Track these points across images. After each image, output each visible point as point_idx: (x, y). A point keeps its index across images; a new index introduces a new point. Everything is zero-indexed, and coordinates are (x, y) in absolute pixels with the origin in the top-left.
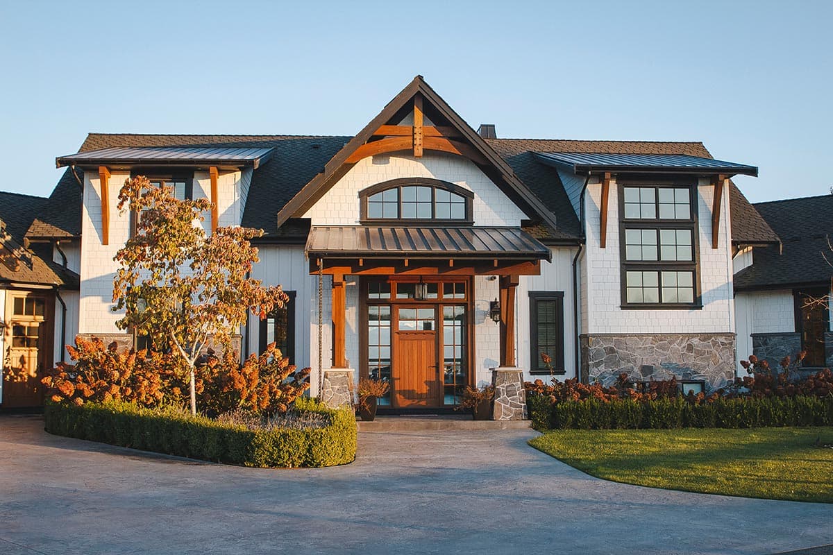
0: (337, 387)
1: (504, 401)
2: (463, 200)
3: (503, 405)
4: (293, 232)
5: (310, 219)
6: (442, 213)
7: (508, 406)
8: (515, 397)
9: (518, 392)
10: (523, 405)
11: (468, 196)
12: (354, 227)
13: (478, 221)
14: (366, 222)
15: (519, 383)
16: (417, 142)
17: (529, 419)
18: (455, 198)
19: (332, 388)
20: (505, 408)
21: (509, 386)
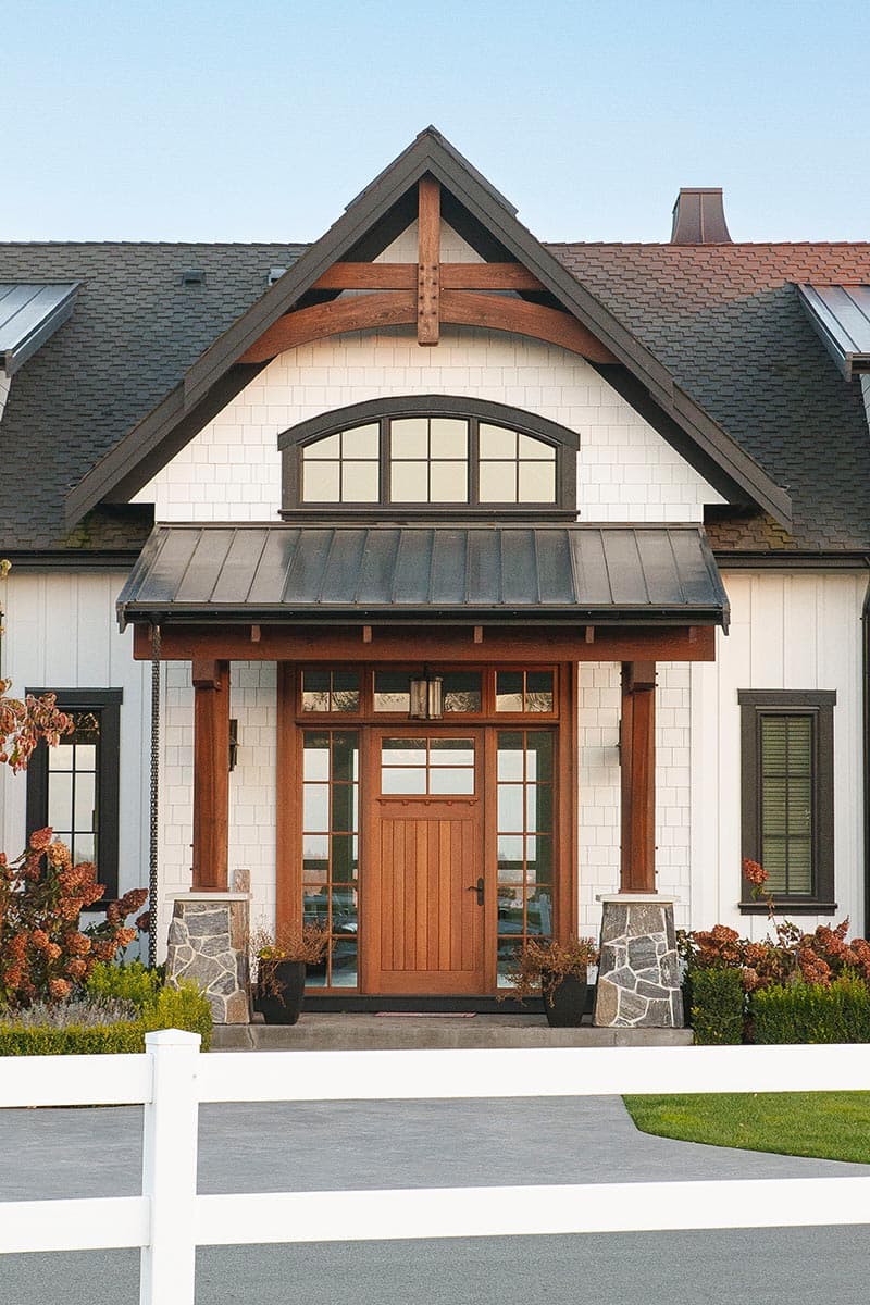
0: (204, 939)
1: (624, 980)
2: (550, 452)
3: (620, 989)
4: (113, 537)
5: (151, 506)
6: (496, 488)
7: (634, 992)
8: (652, 969)
9: (659, 958)
10: (671, 989)
11: (564, 443)
12: (264, 527)
13: (590, 508)
14: (297, 512)
15: (664, 934)
16: (427, 305)
17: (687, 1026)
18: (532, 447)
19: (193, 943)
20: (625, 996)
21: (638, 941)
